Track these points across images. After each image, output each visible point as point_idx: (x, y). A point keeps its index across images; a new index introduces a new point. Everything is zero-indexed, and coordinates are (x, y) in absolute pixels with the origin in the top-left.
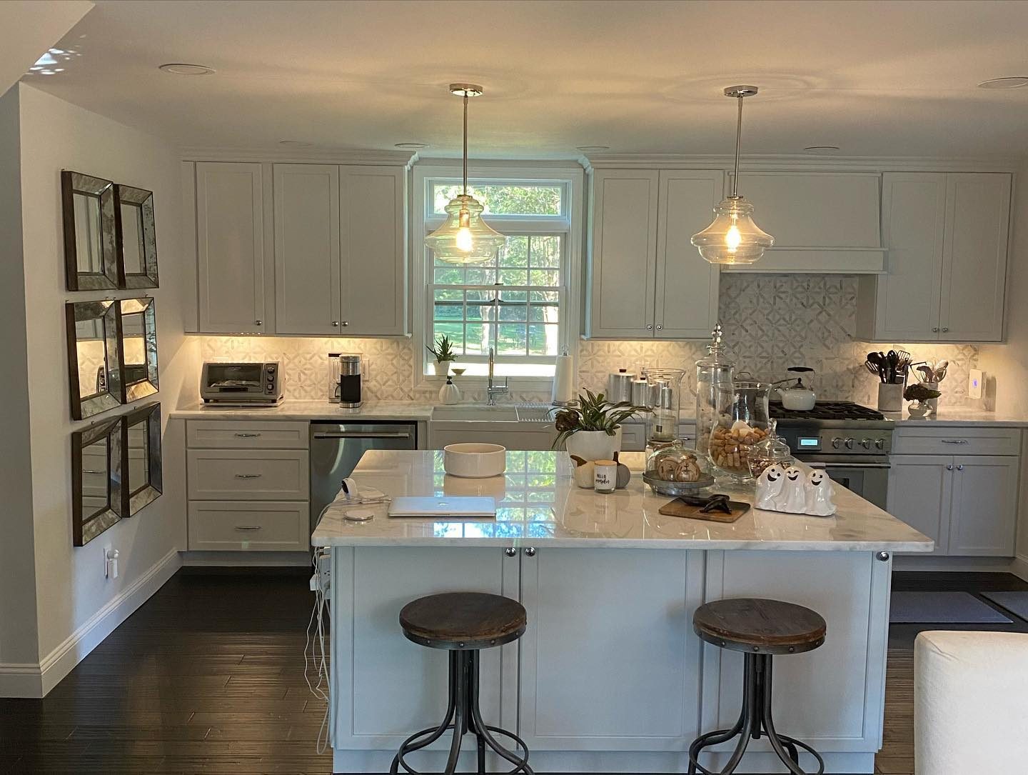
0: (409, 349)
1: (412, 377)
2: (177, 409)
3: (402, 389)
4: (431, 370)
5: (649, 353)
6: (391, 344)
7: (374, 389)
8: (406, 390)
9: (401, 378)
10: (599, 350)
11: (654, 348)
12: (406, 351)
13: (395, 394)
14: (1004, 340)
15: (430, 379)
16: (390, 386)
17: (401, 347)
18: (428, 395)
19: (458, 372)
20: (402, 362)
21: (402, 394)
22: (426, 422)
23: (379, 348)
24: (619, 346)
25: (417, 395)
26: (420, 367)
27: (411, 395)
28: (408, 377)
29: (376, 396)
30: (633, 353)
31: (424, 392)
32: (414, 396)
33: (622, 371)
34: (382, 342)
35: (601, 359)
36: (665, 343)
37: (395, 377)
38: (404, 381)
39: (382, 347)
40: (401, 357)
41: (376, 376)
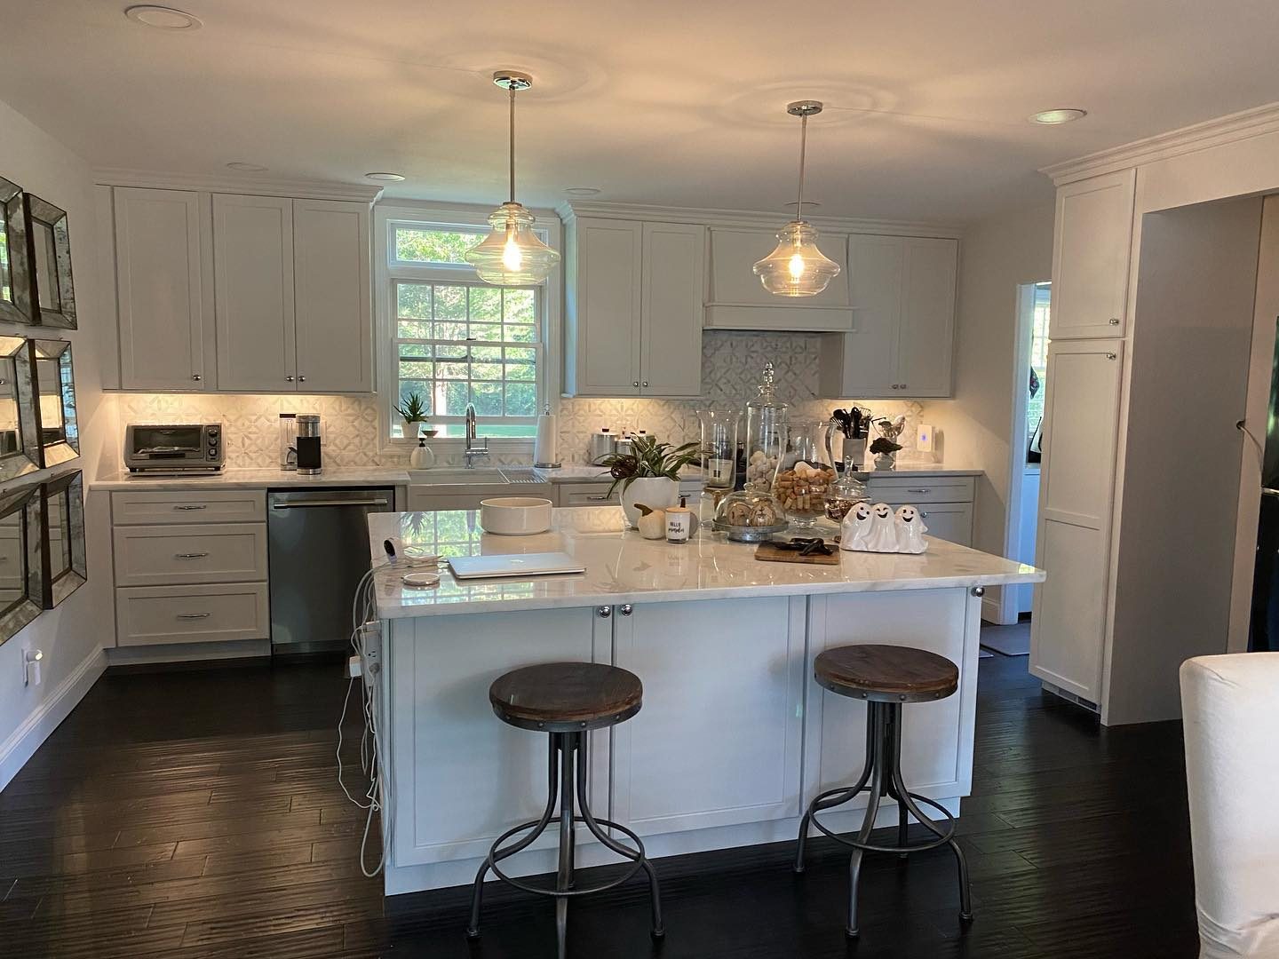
0: (373, 409)
1: (377, 438)
2: (97, 480)
3: (365, 454)
4: (398, 431)
5: (630, 412)
6: (353, 404)
7: (334, 454)
8: (371, 454)
9: (365, 441)
10: (579, 410)
11: (635, 407)
12: (369, 411)
13: (357, 459)
14: (952, 396)
15: (397, 442)
16: (352, 451)
17: (362, 408)
18: (396, 460)
19: (430, 434)
20: (364, 423)
21: (365, 459)
22: (405, 486)
23: (337, 408)
24: (600, 405)
25: (383, 460)
26: (386, 430)
27: (376, 459)
28: (373, 440)
29: (335, 462)
30: (614, 412)
31: (392, 457)
32: (380, 461)
33: (604, 430)
34: (341, 402)
35: (582, 419)
36: (646, 401)
37: (357, 441)
38: (368, 444)
39: (341, 406)
40: (363, 418)
41: (335, 439)
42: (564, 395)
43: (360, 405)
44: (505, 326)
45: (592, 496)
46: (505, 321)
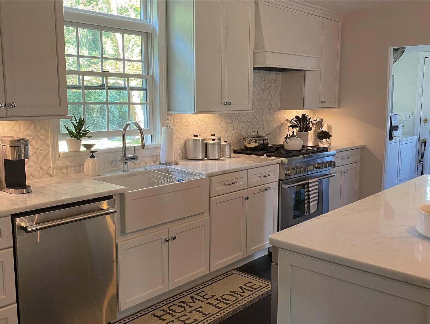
0: (46, 130)
1: (50, 155)
3: (41, 168)
4: (64, 147)
5: (202, 122)
6: (29, 126)
8: (45, 168)
9: (41, 158)
12: (43, 131)
14: (339, 107)
15: (66, 156)
17: (38, 129)
18: (64, 170)
19: (88, 146)
20: (39, 142)
21: (42, 172)
23: (18, 130)
24: (188, 118)
25: (55, 172)
26: (56, 146)
27: (50, 172)
28: (47, 156)
30: (195, 123)
31: (62, 168)
32: (53, 172)
33: (195, 136)
34: (20, 125)
35: (178, 128)
36: (209, 115)
38: (43, 160)
39: (20, 128)
40: (39, 137)
42: (170, 113)
43: (35, 126)
44: (126, 62)
45: (227, 183)
46: (126, 58)
